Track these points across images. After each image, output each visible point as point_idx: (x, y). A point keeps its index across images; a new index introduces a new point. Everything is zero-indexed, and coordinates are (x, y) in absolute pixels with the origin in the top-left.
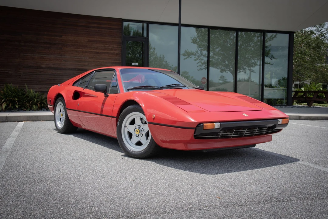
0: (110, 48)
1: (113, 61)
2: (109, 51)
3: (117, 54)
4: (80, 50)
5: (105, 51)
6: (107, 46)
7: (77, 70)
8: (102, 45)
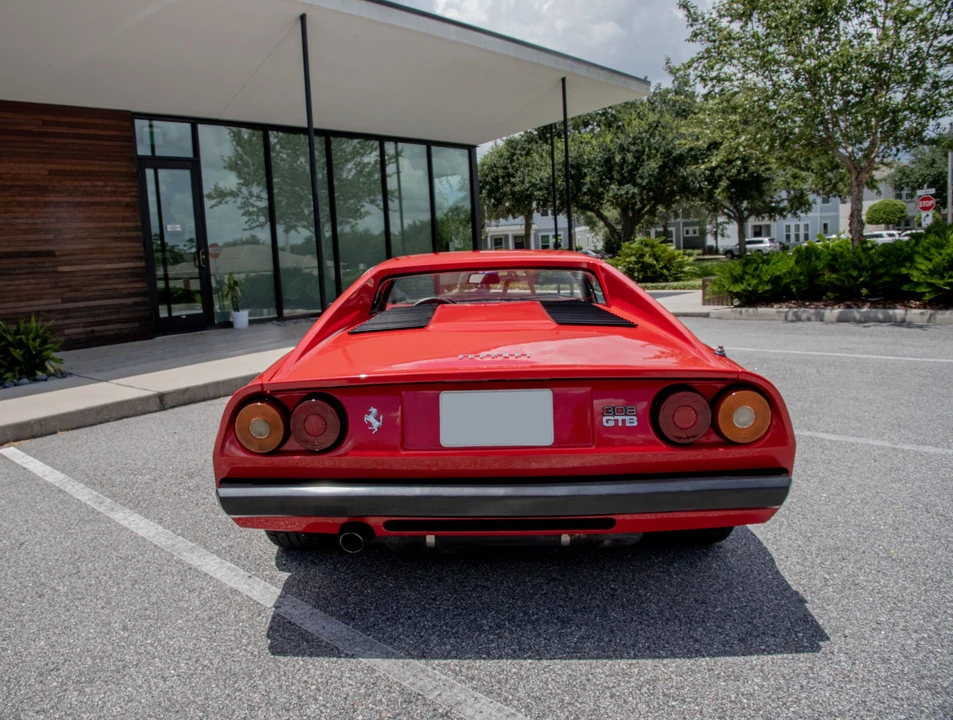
0: (108, 189)
1: (119, 224)
2: (107, 199)
3: (128, 205)
4: (29, 199)
5: (98, 199)
6: (101, 183)
7: (27, 257)
8: (88, 183)
